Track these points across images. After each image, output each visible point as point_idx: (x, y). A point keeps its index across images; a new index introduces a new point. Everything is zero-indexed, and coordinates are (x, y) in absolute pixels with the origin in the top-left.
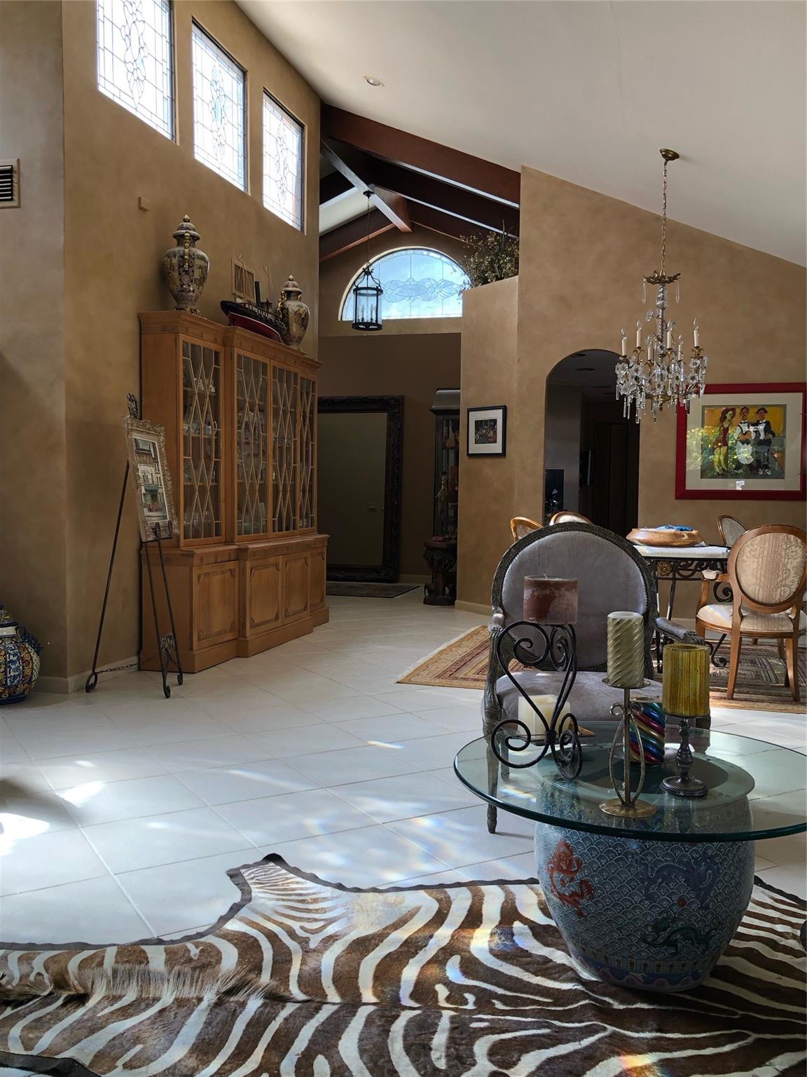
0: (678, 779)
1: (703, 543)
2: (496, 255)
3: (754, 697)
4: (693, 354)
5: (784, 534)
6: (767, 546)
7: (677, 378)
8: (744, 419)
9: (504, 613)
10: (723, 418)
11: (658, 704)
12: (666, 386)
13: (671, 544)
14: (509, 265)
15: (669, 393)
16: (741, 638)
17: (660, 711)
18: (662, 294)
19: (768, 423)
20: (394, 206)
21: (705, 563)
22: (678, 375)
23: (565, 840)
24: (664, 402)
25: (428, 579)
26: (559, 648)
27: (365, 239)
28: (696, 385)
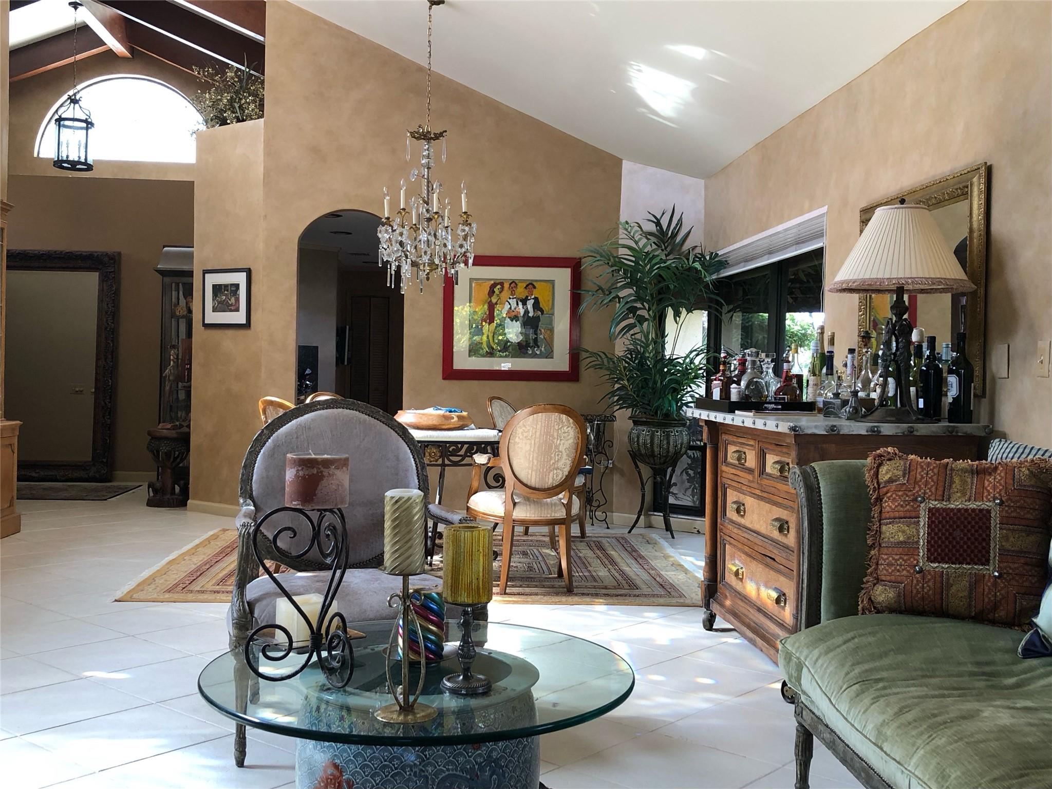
0: (459, 676)
1: (473, 426)
2: (237, 93)
3: (527, 590)
4: (461, 220)
5: (557, 414)
6: (539, 427)
7: (445, 245)
8: (512, 294)
9: (255, 506)
10: (491, 293)
11: (438, 594)
12: (433, 254)
13: (440, 427)
14: (252, 106)
15: (437, 261)
16: (513, 527)
17: (439, 601)
18: (427, 152)
19: (536, 299)
20: (110, 25)
21: (475, 447)
22: (445, 241)
23: (334, 759)
24: (431, 271)
25: (153, 475)
26: (328, 536)
27: (71, 60)
28: (464, 255)
